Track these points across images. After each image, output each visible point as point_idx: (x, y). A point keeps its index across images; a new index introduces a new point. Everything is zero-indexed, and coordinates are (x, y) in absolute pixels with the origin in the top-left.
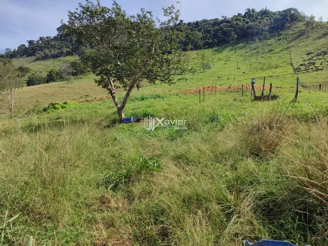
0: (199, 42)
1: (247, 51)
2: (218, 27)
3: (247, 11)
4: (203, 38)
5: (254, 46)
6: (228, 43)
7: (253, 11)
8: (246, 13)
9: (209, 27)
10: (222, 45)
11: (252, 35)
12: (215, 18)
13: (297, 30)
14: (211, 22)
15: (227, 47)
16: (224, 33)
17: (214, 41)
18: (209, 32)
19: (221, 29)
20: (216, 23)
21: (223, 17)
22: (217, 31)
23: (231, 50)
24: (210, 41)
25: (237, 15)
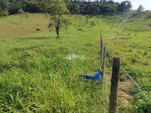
1: (106, 19)
2: (87, 5)
4: (80, 9)
5: (109, 17)
6: (94, 14)
9: (82, 4)
10: (90, 15)
11: (107, 11)
13: (131, 13)
14: (83, 2)
15: (94, 16)
16: (91, 8)
17: (86, 12)
18: (83, 6)
19: (90, 6)
20: (85, 3)
22: (88, 6)
23: (97, 18)
24: (84, 11)
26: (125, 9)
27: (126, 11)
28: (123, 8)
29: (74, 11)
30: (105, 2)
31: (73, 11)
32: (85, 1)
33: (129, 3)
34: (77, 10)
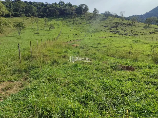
0: (35, 13)
1: (66, 22)
2: (45, 7)
3: (60, 2)
4: (37, 12)
5: (69, 20)
7: (63, 3)
8: (59, 3)
9: (39, 6)
10: (50, 17)
11: (67, 14)
12: (42, 2)
14: (40, 4)
16: (50, 10)
17: (45, 14)
18: (40, 8)
19: (48, 8)
20: (42, 4)
21: (46, 2)
22: (46, 9)
23: (57, 20)
24: (42, 14)
25: (54, 3)
26: (83, 12)
27: (84, 14)
28: (81, 11)
29: (31, 13)
30: (64, 5)
31: (29, 14)
32: (42, 3)
33: (86, 6)
34: (34, 12)
